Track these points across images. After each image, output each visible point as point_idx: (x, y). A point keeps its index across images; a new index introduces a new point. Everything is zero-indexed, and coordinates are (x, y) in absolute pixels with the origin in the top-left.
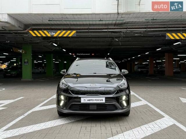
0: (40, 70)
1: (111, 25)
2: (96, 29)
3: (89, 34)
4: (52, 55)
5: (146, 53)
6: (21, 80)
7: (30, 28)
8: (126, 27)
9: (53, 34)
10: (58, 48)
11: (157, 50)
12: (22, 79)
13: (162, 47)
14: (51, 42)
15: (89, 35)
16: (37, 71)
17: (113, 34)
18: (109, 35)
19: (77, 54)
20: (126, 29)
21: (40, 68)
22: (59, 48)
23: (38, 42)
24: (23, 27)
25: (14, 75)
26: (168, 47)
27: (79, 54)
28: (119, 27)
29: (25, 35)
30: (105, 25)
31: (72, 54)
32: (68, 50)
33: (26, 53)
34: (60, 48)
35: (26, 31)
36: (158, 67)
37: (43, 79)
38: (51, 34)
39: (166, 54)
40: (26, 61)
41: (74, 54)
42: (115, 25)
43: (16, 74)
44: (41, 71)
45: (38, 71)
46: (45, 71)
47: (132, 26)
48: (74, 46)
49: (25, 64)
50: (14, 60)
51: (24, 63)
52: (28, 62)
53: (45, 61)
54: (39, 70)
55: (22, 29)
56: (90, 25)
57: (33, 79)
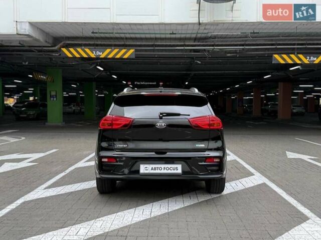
0: (74, 108)
1: (190, 39)
2: (166, 46)
3: (155, 53)
4: (94, 84)
5: (248, 83)
6: (44, 124)
7: (63, 43)
8: (213, 43)
9: (98, 53)
10: (104, 73)
11: (265, 77)
12: (46, 123)
13: (271, 72)
14: (94, 63)
15: (155, 55)
16: (68, 110)
17: (193, 53)
18: (186, 55)
19: (135, 83)
20: (213, 46)
21: (74, 105)
22: (106, 73)
23: (73, 63)
24: (51, 41)
25: (32, 116)
26: (281, 73)
27: (139, 83)
28: (202, 43)
29: (54, 54)
30: (180, 39)
31: (127, 82)
32: (121, 77)
33: (53, 82)
34: (108, 73)
35: (56, 48)
36: (269, 105)
37: (81, 124)
38: (96, 53)
39: (279, 83)
40: (53, 93)
41: (130, 83)
42: (195, 39)
43: (36, 114)
44: (74, 110)
45: (70, 110)
46: (83, 110)
47: (222, 42)
48: (130, 70)
49: (52, 99)
50: (31, 90)
51: (51, 97)
52: (56, 96)
53: (81, 94)
54: (71, 108)
55: (50, 45)
56: (156, 39)
57: (64, 123)
